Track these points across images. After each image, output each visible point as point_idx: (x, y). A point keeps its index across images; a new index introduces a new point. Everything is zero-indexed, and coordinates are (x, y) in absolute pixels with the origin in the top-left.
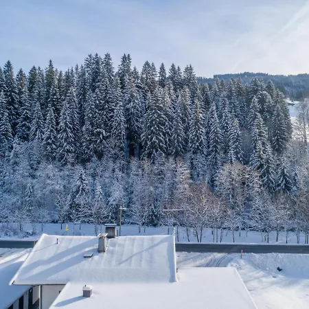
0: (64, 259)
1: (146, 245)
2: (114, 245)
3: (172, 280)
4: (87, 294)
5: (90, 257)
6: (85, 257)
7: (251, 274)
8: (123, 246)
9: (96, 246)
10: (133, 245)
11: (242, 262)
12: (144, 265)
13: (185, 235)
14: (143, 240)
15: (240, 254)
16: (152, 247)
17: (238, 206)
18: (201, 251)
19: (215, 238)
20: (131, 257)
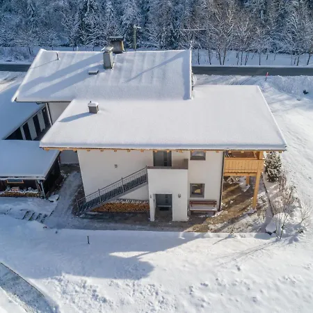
0: (67, 76)
1: (158, 61)
2: (122, 61)
3: (187, 97)
4: (93, 110)
5: (95, 74)
6: (90, 74)
7: (273, 96)
8: (132, 61)
9: (102, 63)
10: (143, 61)
11: (266, 85)
12: (156, 82)
13: (207, 58)
14: (154, 55)
15: (265, 77)
16: (165, 63)
17: (270, 24)
18: (223, 74)
19: (240, 61)
20: (141, 74)
